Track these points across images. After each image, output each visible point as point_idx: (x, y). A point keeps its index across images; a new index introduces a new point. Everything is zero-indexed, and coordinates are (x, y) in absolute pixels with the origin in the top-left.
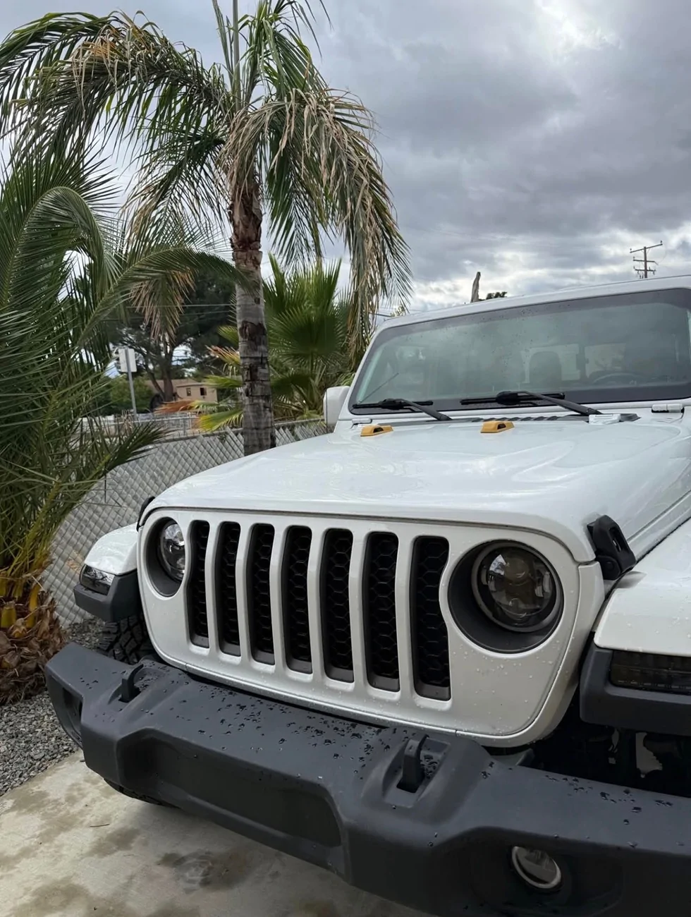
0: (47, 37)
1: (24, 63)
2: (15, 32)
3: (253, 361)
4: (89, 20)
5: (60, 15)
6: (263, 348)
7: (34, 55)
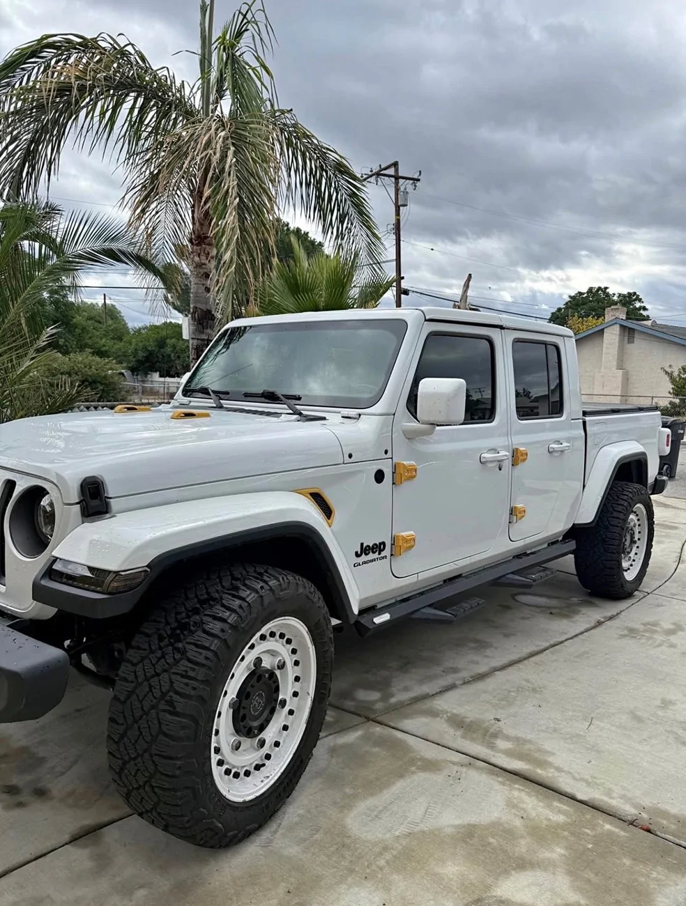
0: (44, 54)
1: (24, 76)
2: (17, 50)
3: (200, 342)
4: (79, 40)
5: (55, 35)
6: (209, 331)
7: (33, 69)
